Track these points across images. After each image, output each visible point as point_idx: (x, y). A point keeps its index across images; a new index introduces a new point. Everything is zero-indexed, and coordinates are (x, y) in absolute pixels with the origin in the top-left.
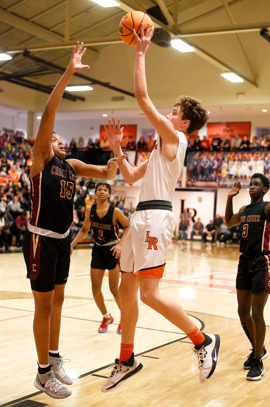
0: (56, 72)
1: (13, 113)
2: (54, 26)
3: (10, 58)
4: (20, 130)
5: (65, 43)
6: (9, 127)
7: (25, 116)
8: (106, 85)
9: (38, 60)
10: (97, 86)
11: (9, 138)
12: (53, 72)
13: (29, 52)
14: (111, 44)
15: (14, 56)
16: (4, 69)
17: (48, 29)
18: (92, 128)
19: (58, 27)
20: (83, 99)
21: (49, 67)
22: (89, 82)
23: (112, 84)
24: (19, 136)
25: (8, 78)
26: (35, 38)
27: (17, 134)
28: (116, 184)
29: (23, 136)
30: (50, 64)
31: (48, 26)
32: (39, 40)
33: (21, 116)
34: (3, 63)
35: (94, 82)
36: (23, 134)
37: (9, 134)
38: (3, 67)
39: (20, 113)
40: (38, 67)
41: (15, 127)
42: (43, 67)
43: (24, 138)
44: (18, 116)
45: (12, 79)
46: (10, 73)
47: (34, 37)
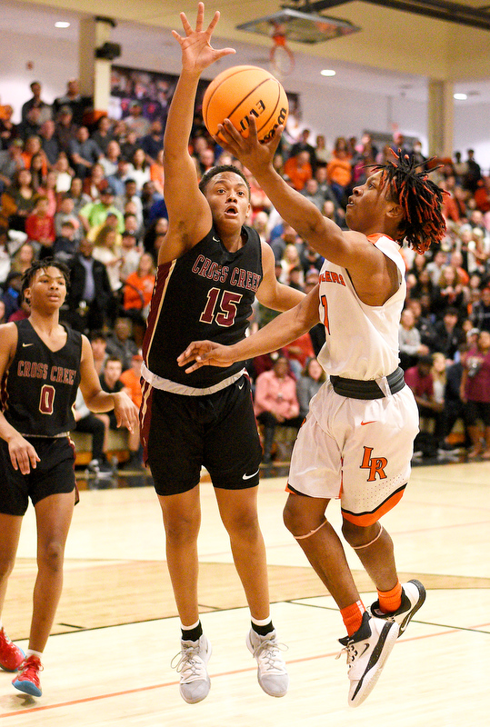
1: (388, 87)
4: (409, 133)
6: (381, 128)
7: (420, 94)
11: (380, 158)
24: (407, 147)
27: (400, 144)
29: (417, 149)
33: (410, 94)
36: (420, 144)
37: (380, 146)
39: (407, 87)
41: (396, 126)
43: (420, 154)
44: (403, 94)
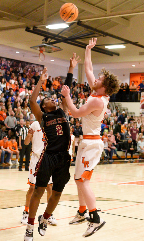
0: (100, 36)
2: (97, 3)
3: (68, 26)
5: (107, 15)
8: (136, 44)
9: (87, 27)
10: (129, 44)
12: (98, 35)
13: (81, 22)
14: (137, 15)
15: (71, 25)
16: (63, 34)
17: (93, 5)
18: (124, 75)
19: (100, 3)
20: (118, 54)
21: (95, 32)
22: (124, 42)
23: (140, 43)
25: (65, 41)
26: (84, 12)
28: (142, 115)
30: (96, 30)
31: (94, 3)
32: (88, 13)
34: (62, 30)
35: (127, 42)
38: (62, 33)
40: (87, 32)
42: (91, 32)
45: (68, 41)
46: (67, 37)
47: (84, 10)
